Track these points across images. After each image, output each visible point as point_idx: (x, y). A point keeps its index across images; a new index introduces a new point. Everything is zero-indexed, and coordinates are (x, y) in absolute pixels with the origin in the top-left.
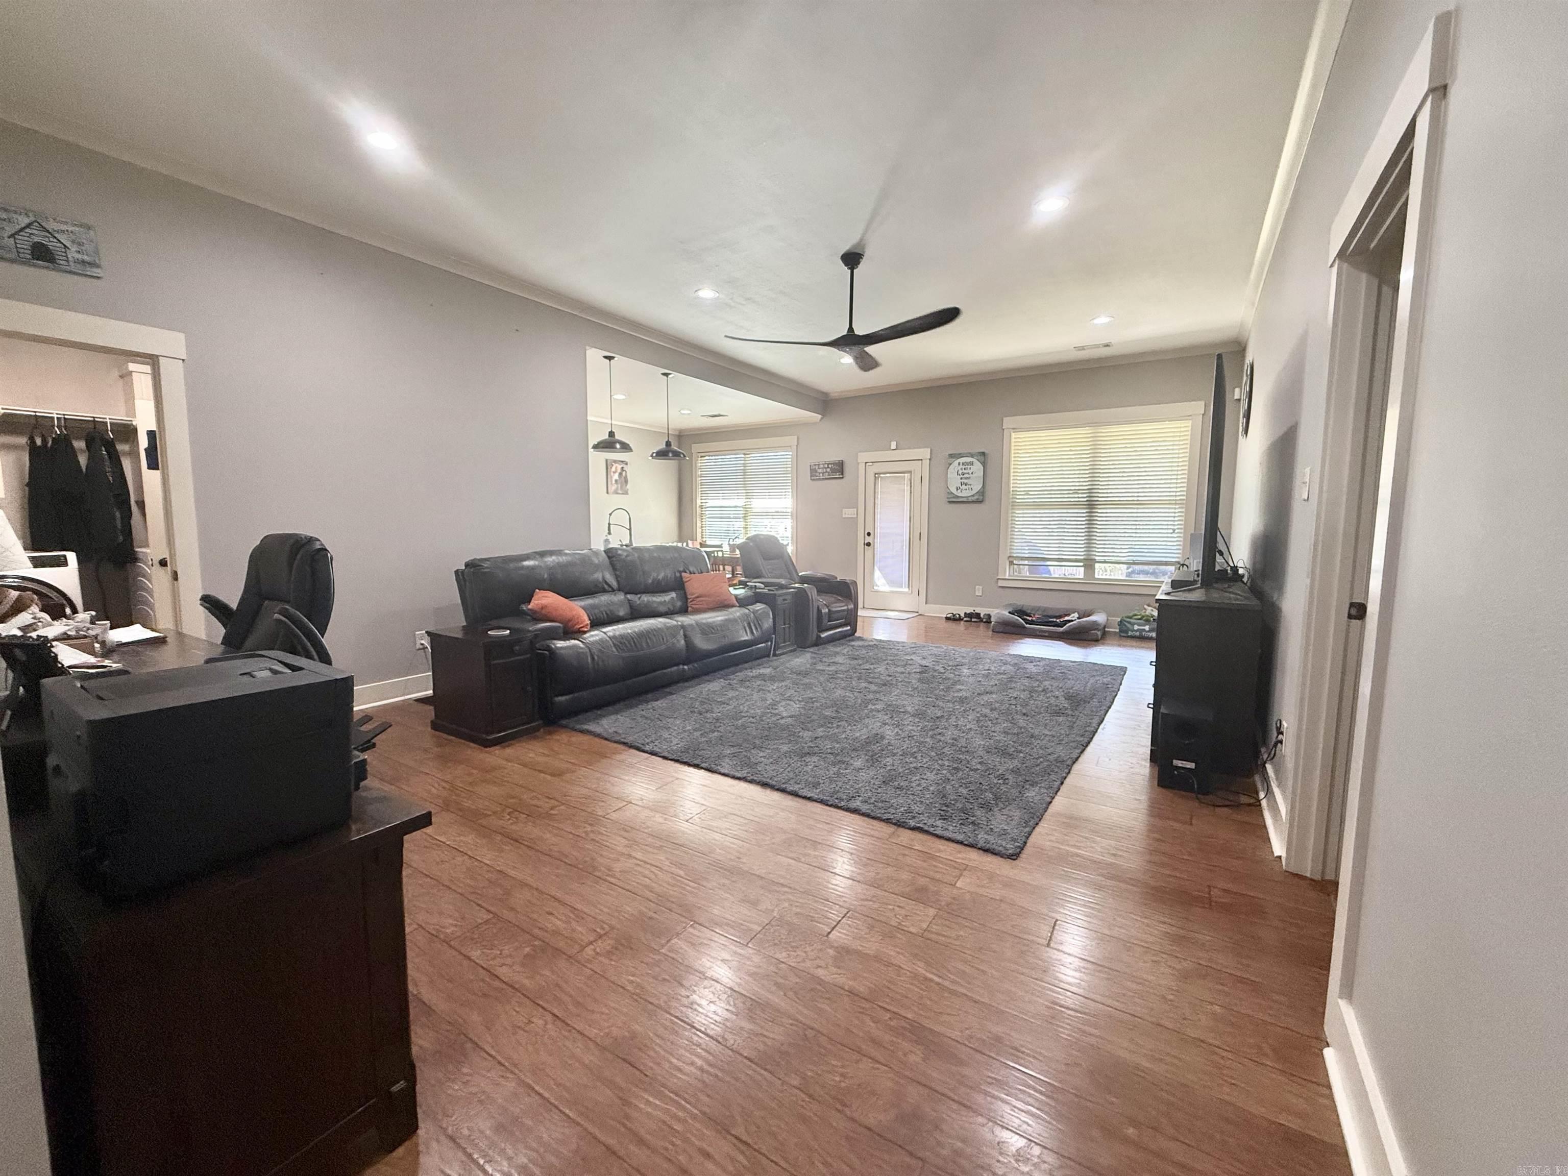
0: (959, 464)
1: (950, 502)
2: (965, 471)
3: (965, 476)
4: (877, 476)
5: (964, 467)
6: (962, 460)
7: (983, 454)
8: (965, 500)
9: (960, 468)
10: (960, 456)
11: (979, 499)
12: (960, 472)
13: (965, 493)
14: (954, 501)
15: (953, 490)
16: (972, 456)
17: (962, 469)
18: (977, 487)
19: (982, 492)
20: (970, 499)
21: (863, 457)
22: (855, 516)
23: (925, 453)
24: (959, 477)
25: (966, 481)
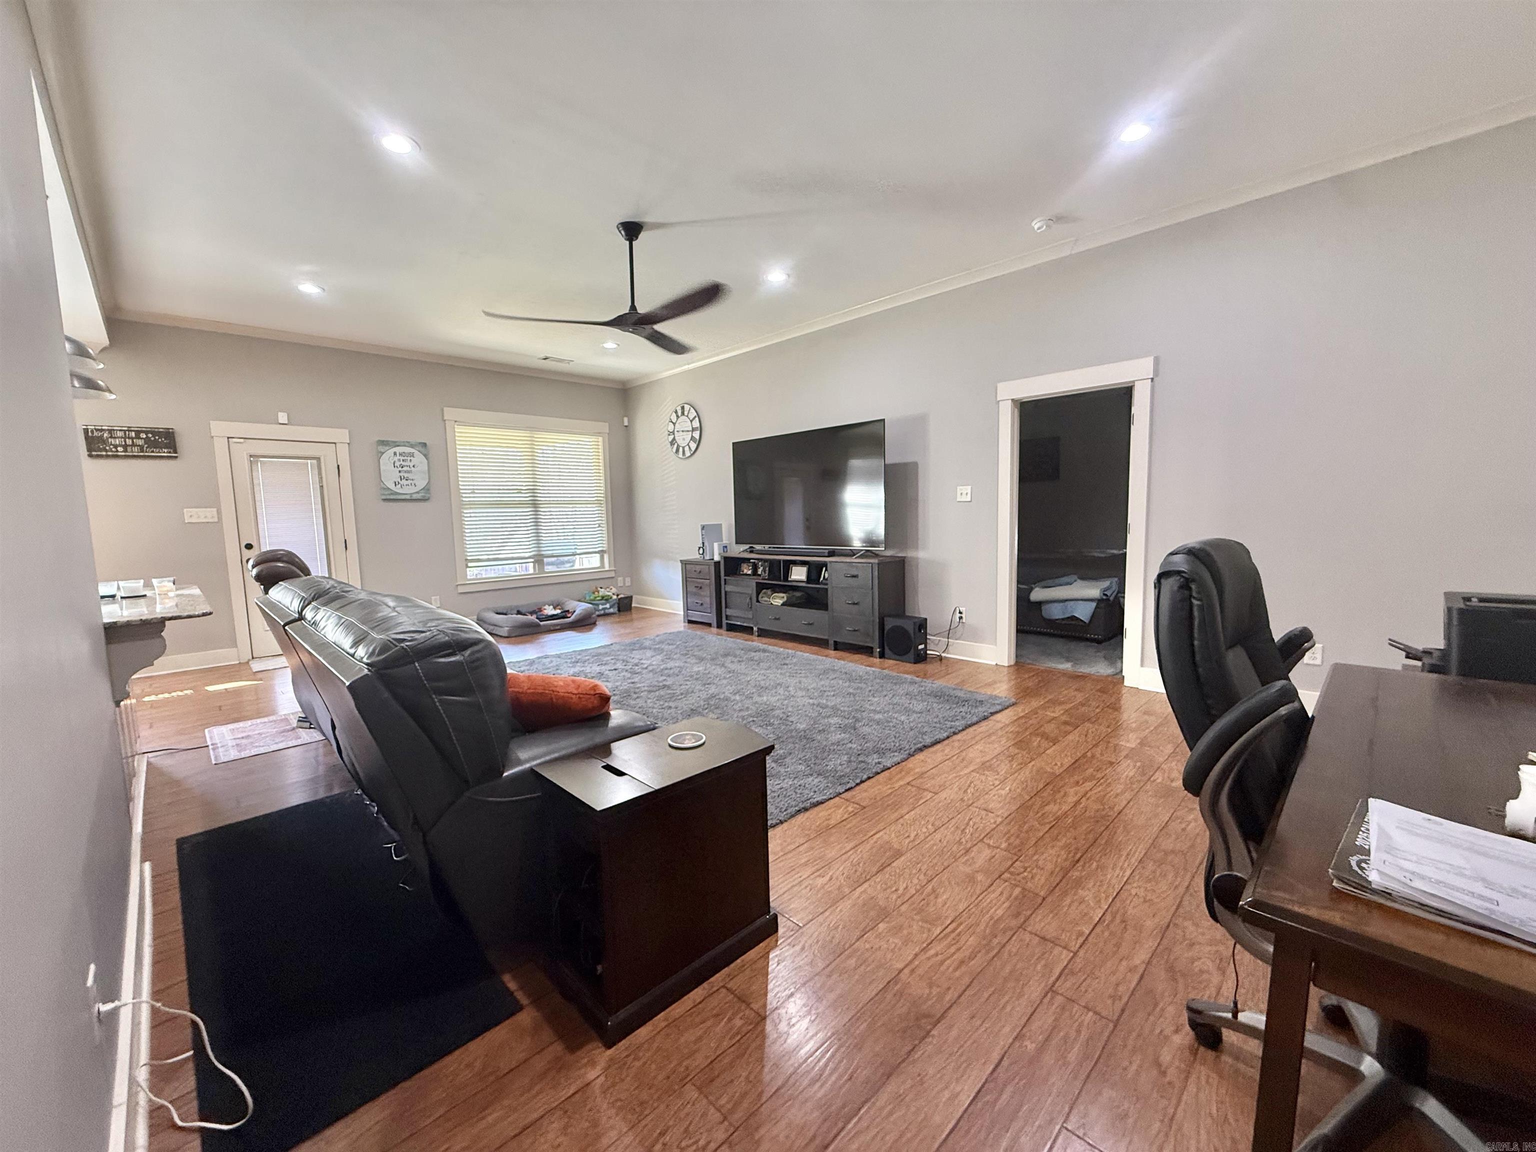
0: (395, 454)
1: (384, 500)
2: (404, 463)
3: (405, 469)
4: (254, 458)
5: (402, 458)
6: (398, 450)
7: (425, 445)
8: (408, 497)
9: (396, 459)
10: (396, 444)
11: (424, 498)
12: (397, 464)
13: (407, 490)
14: (391, 498)
15: (391, 486)
16: (412, 446)
17: (399, 460)
18: (422, 484)
19: (427, 489)
20: (415, 496)
21: (220, 428)
22: (216, 520)
23: (342, 435)
24: (397, 470)
25: (406, 475)
